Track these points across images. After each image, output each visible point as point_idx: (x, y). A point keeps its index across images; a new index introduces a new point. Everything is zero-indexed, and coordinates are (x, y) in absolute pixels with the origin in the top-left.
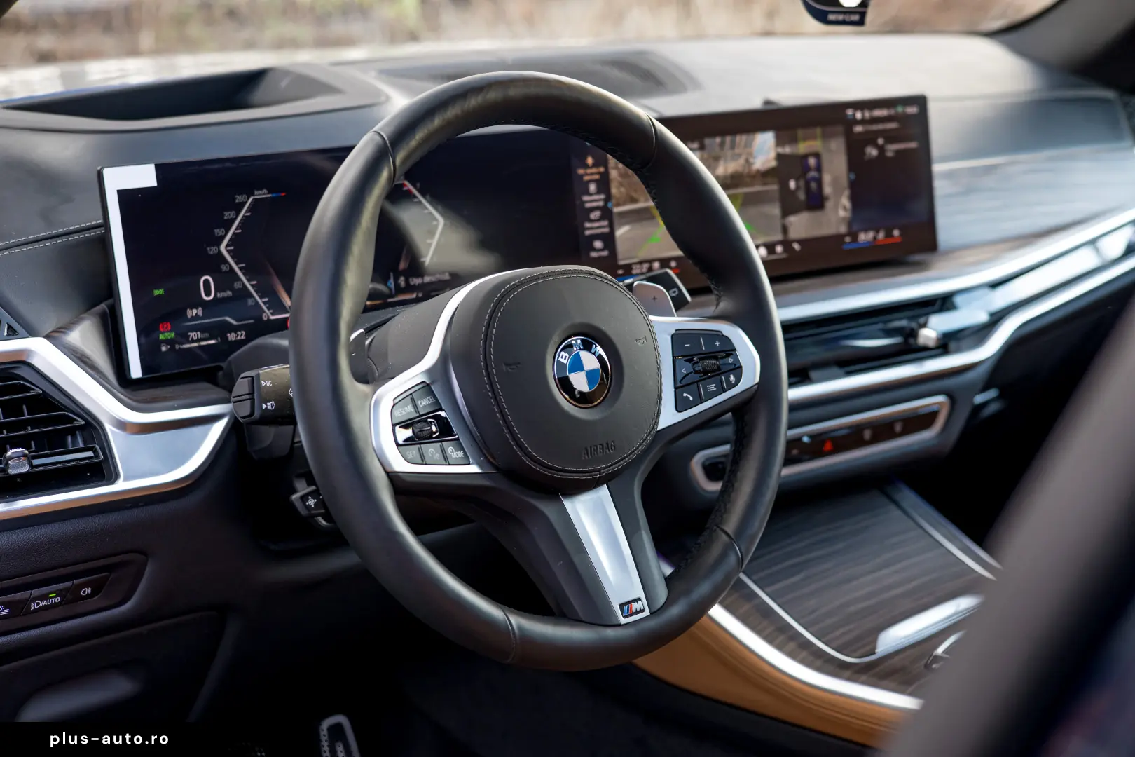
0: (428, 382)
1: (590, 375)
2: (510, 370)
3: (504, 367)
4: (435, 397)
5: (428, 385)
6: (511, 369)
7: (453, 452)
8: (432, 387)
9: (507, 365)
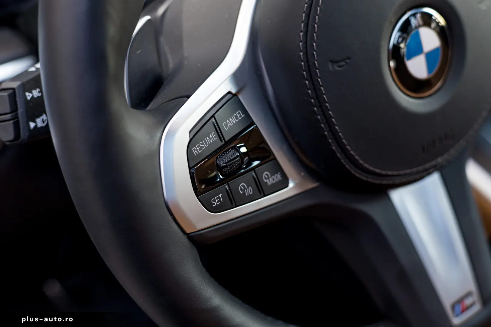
0: (234, 91)
1: (430, 56)
2: (337, 68)
3: (330, 65)
4: (245, 111)
5: (235, 95)
6: (339, 67)
7: (268, 178)
8: (240, 97)
9: (332, 62)
